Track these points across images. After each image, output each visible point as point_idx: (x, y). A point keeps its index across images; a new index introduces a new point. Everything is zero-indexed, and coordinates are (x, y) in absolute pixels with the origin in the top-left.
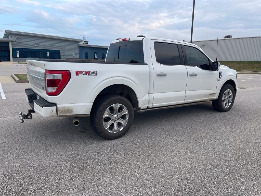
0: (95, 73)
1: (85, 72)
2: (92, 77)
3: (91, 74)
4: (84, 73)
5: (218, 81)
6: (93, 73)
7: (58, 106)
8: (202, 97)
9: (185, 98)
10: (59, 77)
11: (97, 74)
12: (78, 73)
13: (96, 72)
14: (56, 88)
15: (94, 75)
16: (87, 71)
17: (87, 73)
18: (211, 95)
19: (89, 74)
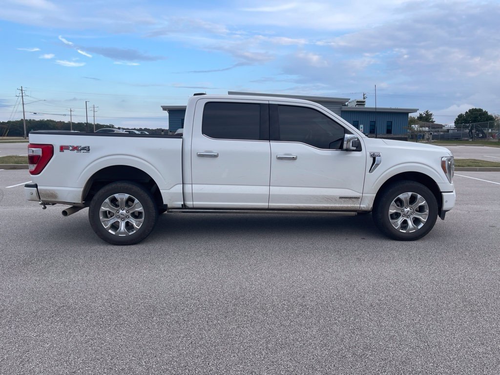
0: (87, 149)
1: (73, 147)
2: (82, 154)
3: (81, 150)
4: (71, 148)
5: (368, 173)
6: (84, 149)
7: (38, 187)
8: (320, 202)
9: (269, 198)
10: (38, 152)
11: (89, 150)
12: (62, 149)
13: (89, 147)
14: (35, 165)
15: (85, 151)
16: (75, 146)
17: (75, 148)
18: (348, 199)
19: (78, 150)
